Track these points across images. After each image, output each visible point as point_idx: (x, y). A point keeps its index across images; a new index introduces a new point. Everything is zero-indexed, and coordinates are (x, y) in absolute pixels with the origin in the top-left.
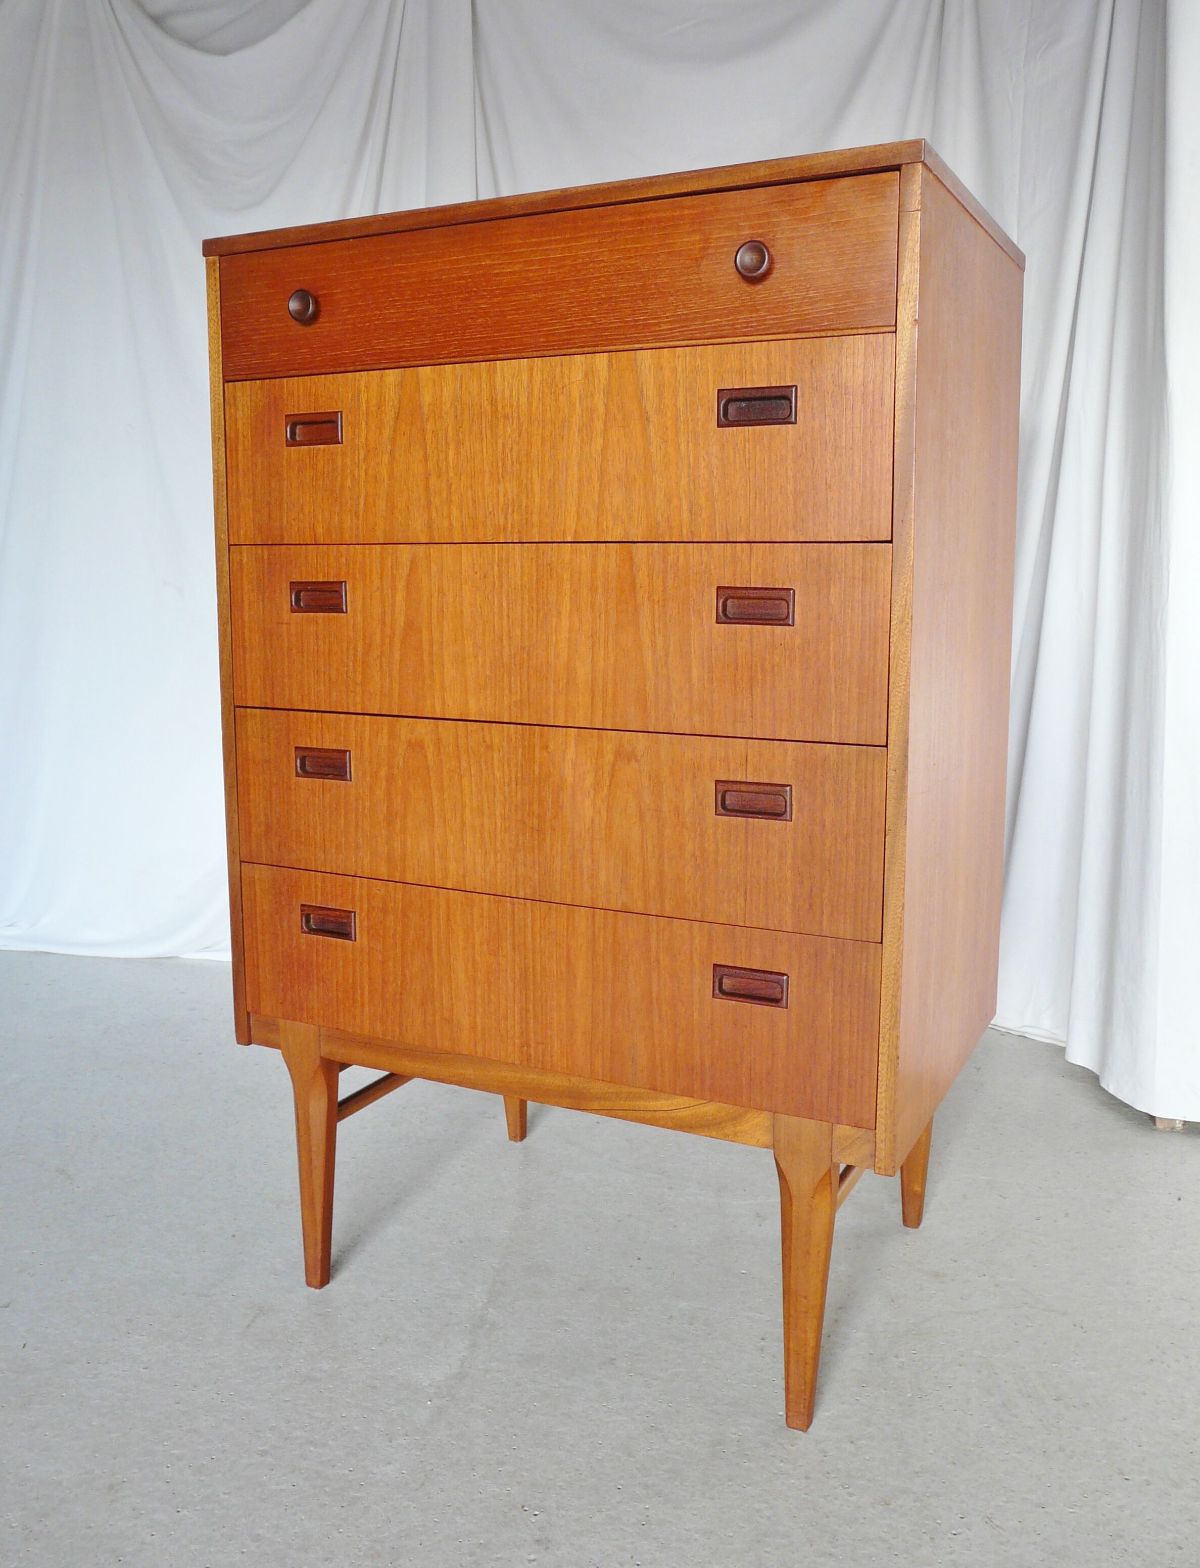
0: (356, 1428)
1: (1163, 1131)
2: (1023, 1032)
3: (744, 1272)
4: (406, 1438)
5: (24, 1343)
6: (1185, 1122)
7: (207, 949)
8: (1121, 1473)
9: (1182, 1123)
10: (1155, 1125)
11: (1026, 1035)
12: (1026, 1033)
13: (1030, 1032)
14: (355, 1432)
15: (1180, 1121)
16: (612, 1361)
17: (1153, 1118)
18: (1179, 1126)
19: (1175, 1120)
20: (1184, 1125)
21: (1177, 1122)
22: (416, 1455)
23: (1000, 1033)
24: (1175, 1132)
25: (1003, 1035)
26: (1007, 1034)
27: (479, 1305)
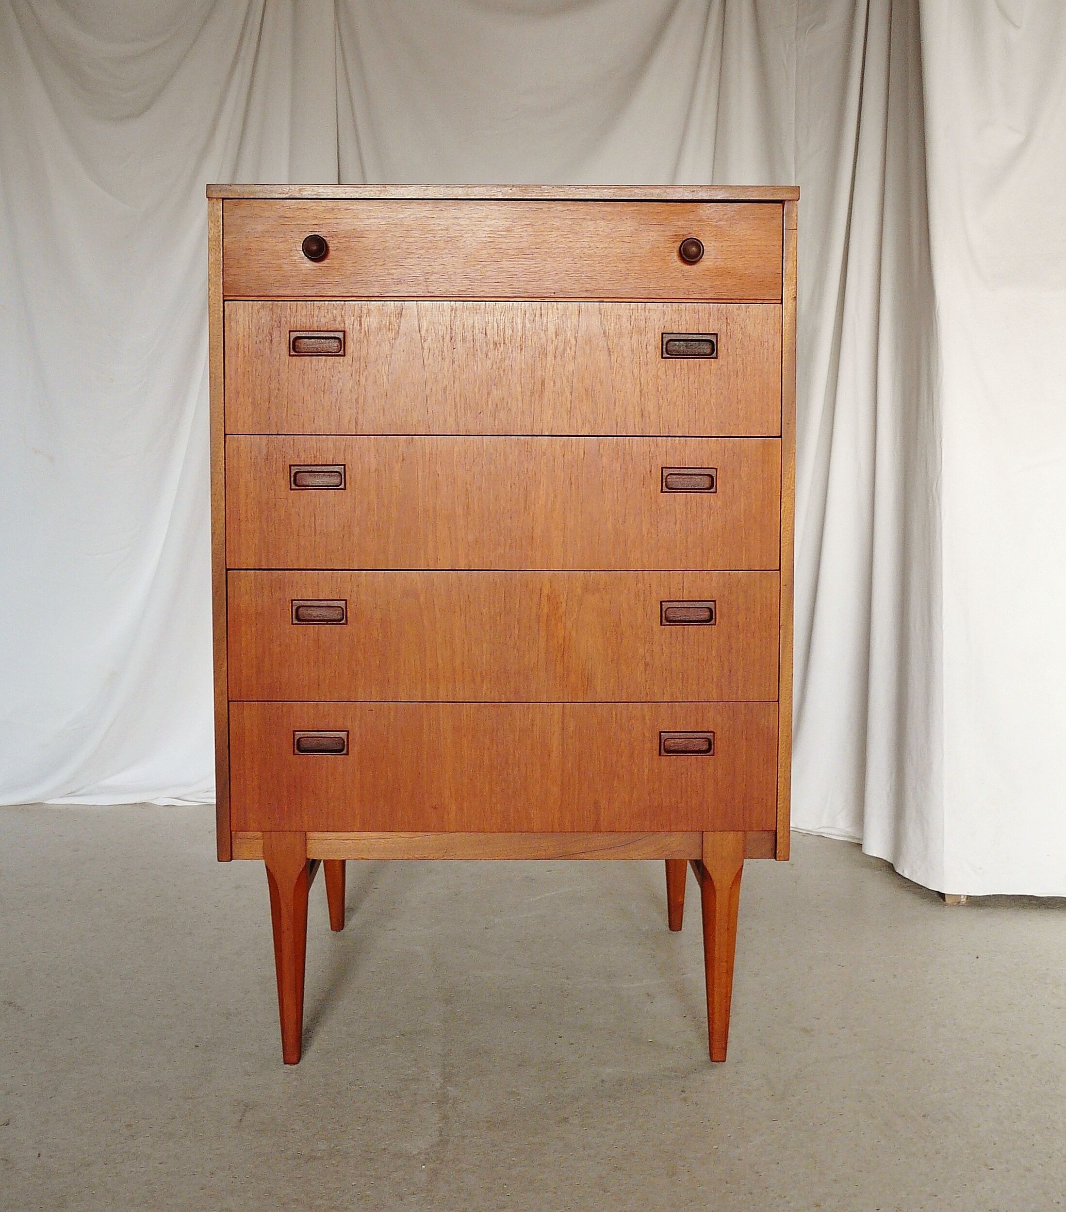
0: (368, 1193)
1: (952, 905)
2: (822, 833)
3: (650, 1040)
4: (415, 1196)
5: (38, 1153)
6: (968, 896)
7: (71, 794)
8: (986, 1165)
9: (966, 898)
10: (944, 900)
11: (823, 835)
12: (824, 833)
13: (827, 832)
14: (368, 1196)
15: (964, 895)
16: (566, 1120)
17: (942, 896)
18: (964, 900)
19: (961, 895)
20: (967, 899)
21: (962, 897)
22: (428, 1209)
23: (802, 834)
24: (961, 905)
25: (804, 836)
26: (807, 835)
27: (438, 1085)
